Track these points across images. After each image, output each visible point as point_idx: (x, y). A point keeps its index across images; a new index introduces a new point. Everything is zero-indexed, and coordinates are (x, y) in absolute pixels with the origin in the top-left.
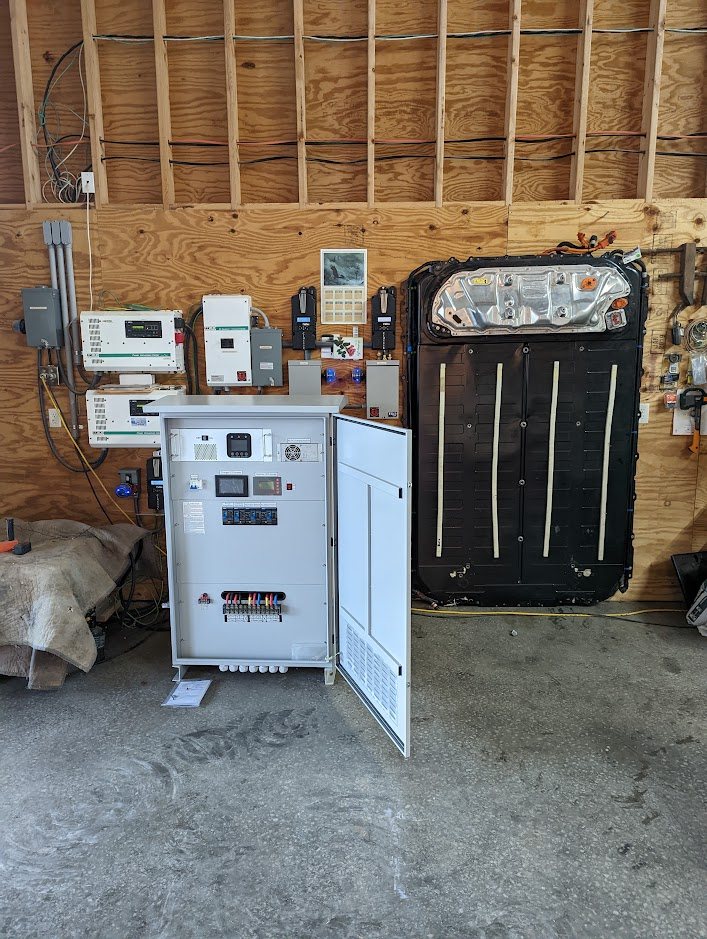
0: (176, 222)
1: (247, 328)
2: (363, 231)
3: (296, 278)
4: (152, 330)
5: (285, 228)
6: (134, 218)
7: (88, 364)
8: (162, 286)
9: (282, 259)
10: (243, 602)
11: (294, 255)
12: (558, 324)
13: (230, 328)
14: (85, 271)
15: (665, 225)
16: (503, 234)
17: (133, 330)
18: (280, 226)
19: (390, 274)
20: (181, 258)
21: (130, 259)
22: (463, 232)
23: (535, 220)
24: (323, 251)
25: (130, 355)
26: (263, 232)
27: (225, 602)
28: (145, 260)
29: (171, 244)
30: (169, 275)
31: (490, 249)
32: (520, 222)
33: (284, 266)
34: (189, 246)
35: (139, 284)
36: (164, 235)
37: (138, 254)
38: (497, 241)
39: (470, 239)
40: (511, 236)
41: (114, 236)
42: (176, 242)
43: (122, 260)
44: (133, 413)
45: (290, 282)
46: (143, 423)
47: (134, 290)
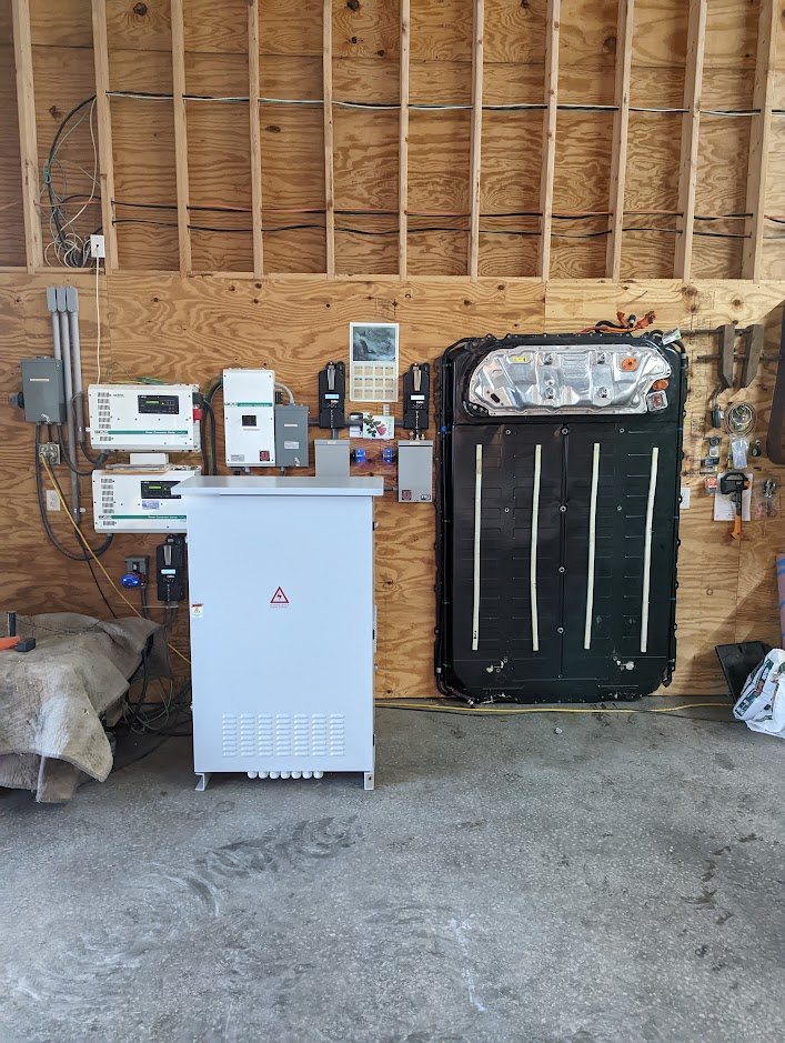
0: (194, 291)
1: (271, 405)
2: (395, 304)
3: (323, 353)
4: (169, 406)
5: (312, 299)
6: (146, 286)
7: (97, 442)
8: (177, 358)
9: (308, 332)
11: (322, 329)
12: (599, 405)
13: (253, 404)
14: (93, 340)
15: (703, 307)
16: (540, 311)
17: (147, 405)
18: (307, 298)
19: (423, 350)
20: (199, 329)
21: (142, 329)
22: (499, 308)
23: (572, 297)
24: (352, 324)
25: (144, 432)
26: (288, 303)
28: (160, 330)
29: (188, 313)
30: (185, 346)
31: (526, 326)
32: (557, 299)
33: (311, 339)
34: (207, 316)
35: (152, 356)
36: (180, 304)
37: (151, 324)
38: (535, 318)
39: (506, 315)
40: (548, 313)
41: (124, 304)
42: (193, 311)
43: (134, 330)
44: (144, 496)
45: (315, 357)
46: (156, 506)
47: (146, 362)
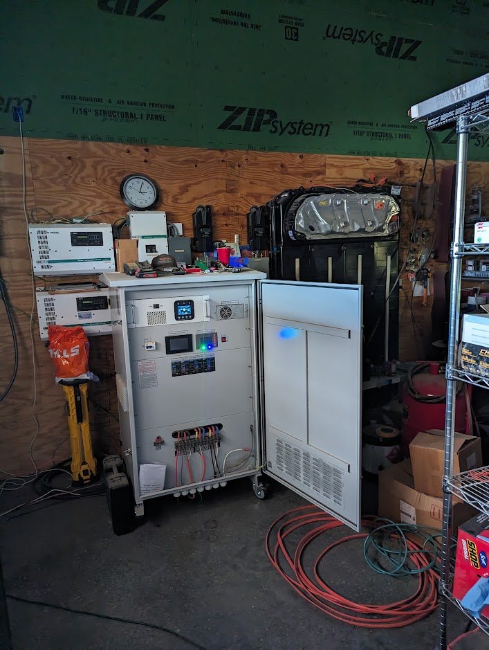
0: (100, 153)
1: (165, 236)
2: (239, 166)
3: (195, 199)
4: (96, 239)
5: (186, 161)
6: (62, 146)
7: (38, 270)
8: (89, 203)
9: (183, 184)
10: (192, 437)
11: (192, 182)
13: (153, 237)
14: (20, 189)
15: (405, 171)
16: (323, 173)
17: (77, 240)
18: (181, 160)
19: (257, 197)
20: (105, 181)
21: (59, 180)
22: (300, 170)
23: (341, 164)
25: (76, 261)
26: (168, 163)
27: (176, 440)
28: (74, 182)
29: (96, 169)
30: (94, 194)
31: (317, 182)
32: (332, 165)
33: (184, 189)
34: (110, 172)
35: (69, 202)
36: (89, 162)
37: (66, 177)
38: (320, 177)
39: (305, 175)
40: (327, 173)
41: (45, 162)
42: (99, 168)
43: (53, 181)
44: (79, 309)
45: (189, 202)
46: (89, 316)
47: (64, 206)
